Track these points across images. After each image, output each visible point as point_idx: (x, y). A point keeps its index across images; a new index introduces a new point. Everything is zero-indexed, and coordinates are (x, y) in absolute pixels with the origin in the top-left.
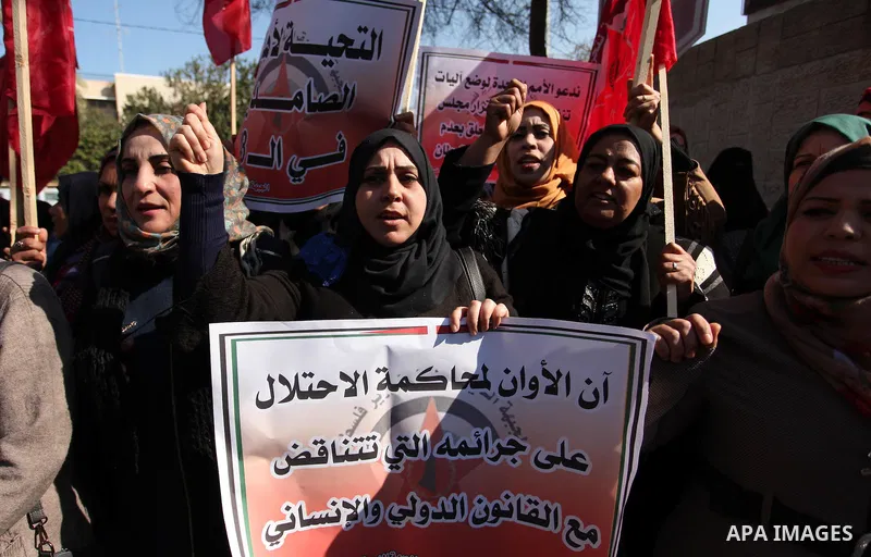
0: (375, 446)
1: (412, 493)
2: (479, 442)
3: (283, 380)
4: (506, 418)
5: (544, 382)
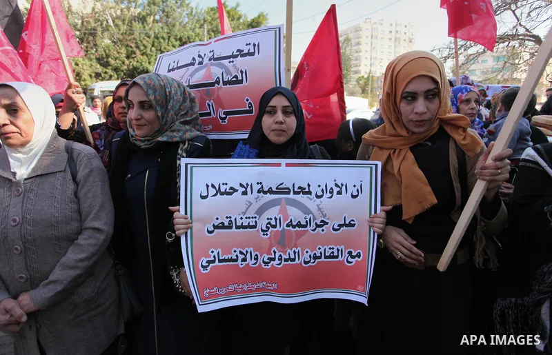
0: (256, 222)
1: (274, 248)
2: (307, 222)
3: (213, 186)
4: (320, 209)
5: (336, 190)
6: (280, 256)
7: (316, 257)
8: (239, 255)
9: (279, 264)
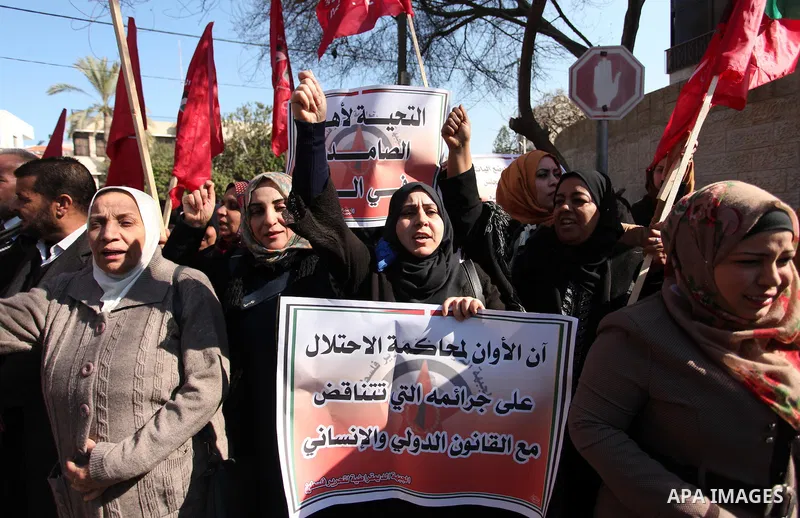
0: (384, 391)
1: (408, 429)
2: (457, 396)
3: (325, 339)
4: (477, 379)
5: (503, 352)
6: (417, 440)
7: (469, 447)
8: (359, 435)
9: (415, 451)
